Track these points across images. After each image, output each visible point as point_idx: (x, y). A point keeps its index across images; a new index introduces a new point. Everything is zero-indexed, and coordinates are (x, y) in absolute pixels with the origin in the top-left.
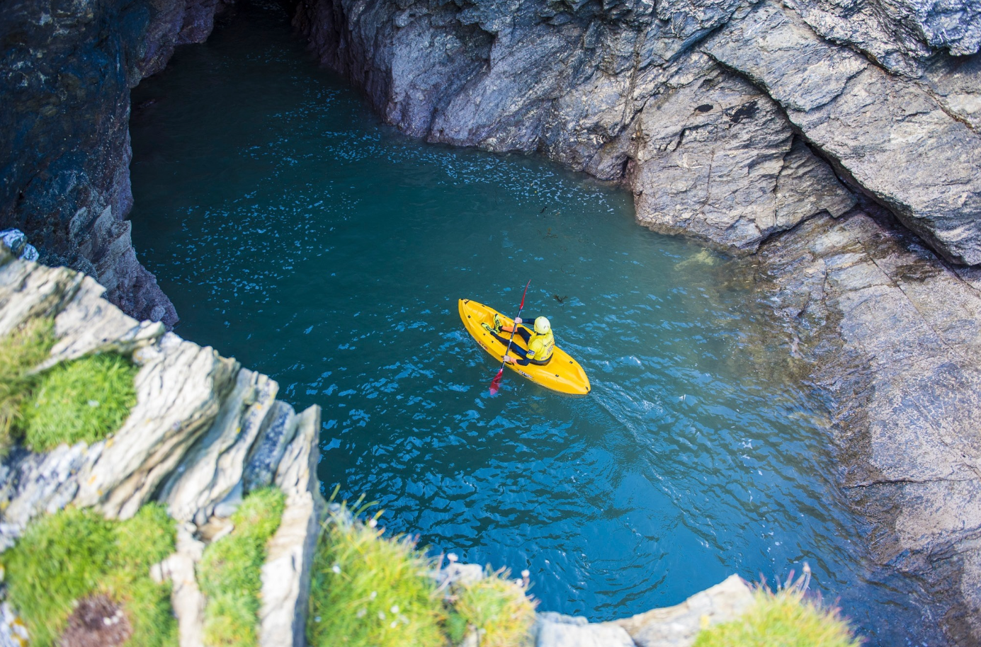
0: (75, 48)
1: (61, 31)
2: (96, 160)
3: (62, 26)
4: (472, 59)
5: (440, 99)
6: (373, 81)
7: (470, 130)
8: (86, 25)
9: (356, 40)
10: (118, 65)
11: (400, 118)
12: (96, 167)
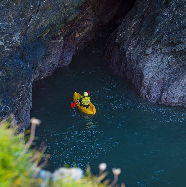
0: (12, 56)
1: (7, 49)
2: (15, 102)
3: (7, 47)
4: (181, 66)
5: (165, 84)
6: (135, 78)
7: (180, 98)
8: (17, 48)
9: (129, 62)
10: (29, 66)
11: (146, 93)
12: (14, 106)
